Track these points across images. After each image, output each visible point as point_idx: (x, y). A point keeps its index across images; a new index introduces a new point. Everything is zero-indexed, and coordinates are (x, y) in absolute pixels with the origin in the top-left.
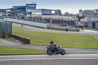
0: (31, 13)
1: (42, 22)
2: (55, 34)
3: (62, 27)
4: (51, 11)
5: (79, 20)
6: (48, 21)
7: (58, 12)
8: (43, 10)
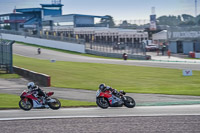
0: (51, 22)
1: (76, 41)
2: (101, 65)
3: (116, 52)
4: (92, 17)
5: (150, 36)
6: (86, 39)
7: (108, 21)
8: (76, 17)
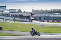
0: (3, 11)
1: (10, 17)
3: (22, 20)
4: (15, 10)
5: (32, 15)
6: (13, 16)
7: (20, 11)
8: (10, 9)
